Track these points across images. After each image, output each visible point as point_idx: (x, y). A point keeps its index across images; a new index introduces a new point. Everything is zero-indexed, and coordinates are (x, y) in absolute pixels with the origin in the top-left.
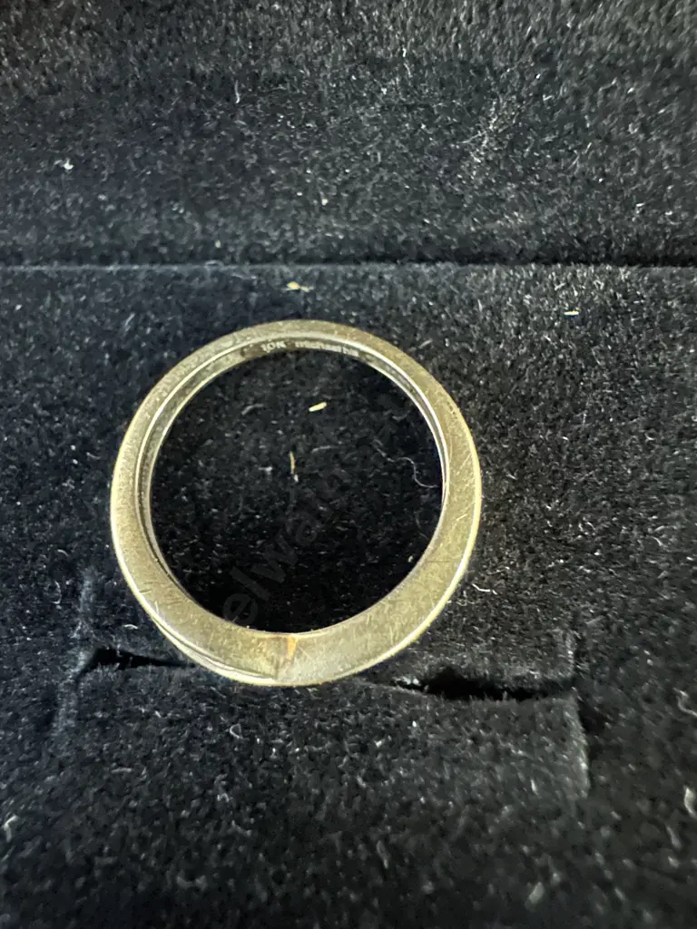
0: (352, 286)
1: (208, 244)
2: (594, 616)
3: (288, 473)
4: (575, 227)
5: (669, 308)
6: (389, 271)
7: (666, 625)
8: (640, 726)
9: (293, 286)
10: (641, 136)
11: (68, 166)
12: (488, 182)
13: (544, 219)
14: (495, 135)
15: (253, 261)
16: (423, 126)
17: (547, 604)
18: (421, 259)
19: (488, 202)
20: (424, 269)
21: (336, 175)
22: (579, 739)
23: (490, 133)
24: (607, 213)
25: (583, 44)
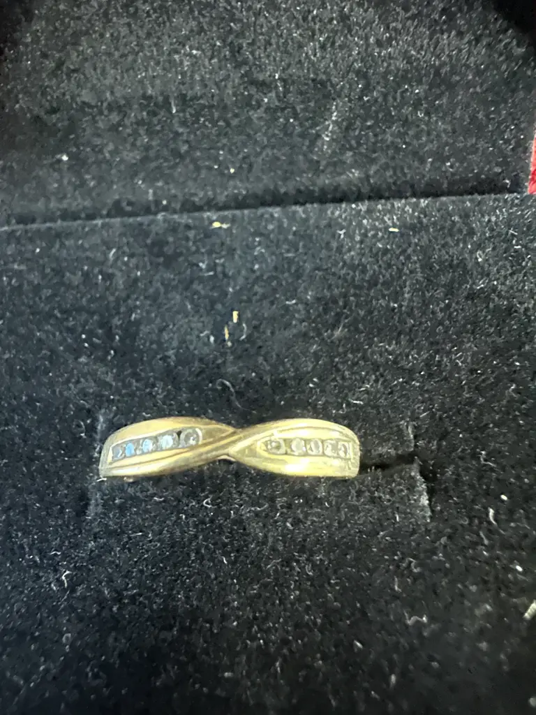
0: (254, 222)
1: (157, 202)
2: (424, 411)
3: (224, 340)
4: (391, 177)
5: (453, 222)
6: (276, 212)
7: (468, 413)
8: (459, 475)
9: (216, 225)
10: (427, 118)
11: (65, 158)
12: (334, 152)
13: (372, 172)
14: (335, 122)
15: (189, 211)
16: (291, 120)
17: (394, 406)
18: (296, 203)
19: (335, 164)
20: (299, 209)
21: (238, 153)
22: (422, 486)
23: (333, 122)
24: (410, 167)
25: (385, 64)
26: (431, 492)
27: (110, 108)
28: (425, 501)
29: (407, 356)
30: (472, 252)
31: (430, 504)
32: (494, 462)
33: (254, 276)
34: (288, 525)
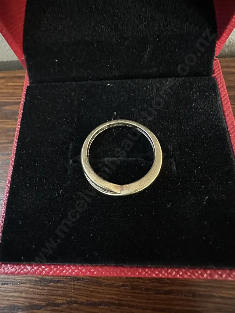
0: (121, 84)
1: (88, 77)
2: (175, 142)
4: (167, 71)
5: (187, 85)
7: (189, 143)
8: (186, 161)
9: (109, 85)
10: (179, 51)
11: (57, 61)
12: (148, 62)
13: (160, 69)
15: (99, 80)
16: (134, 50)
17: (166, 141)
18: (135, 78)
19: (148, 66)
20: (136, 80)
21: (116, 61)
22: (174, 164)
23: (148, 51)
24: (173, 68)
25: (166, 33)
26: (177, 166)
27: (73, 44)
28: (175, 168)
29: (171, 126)
30: (192, 95)
31: (176, 169)
32: (197, 157)
33: (121, 101)
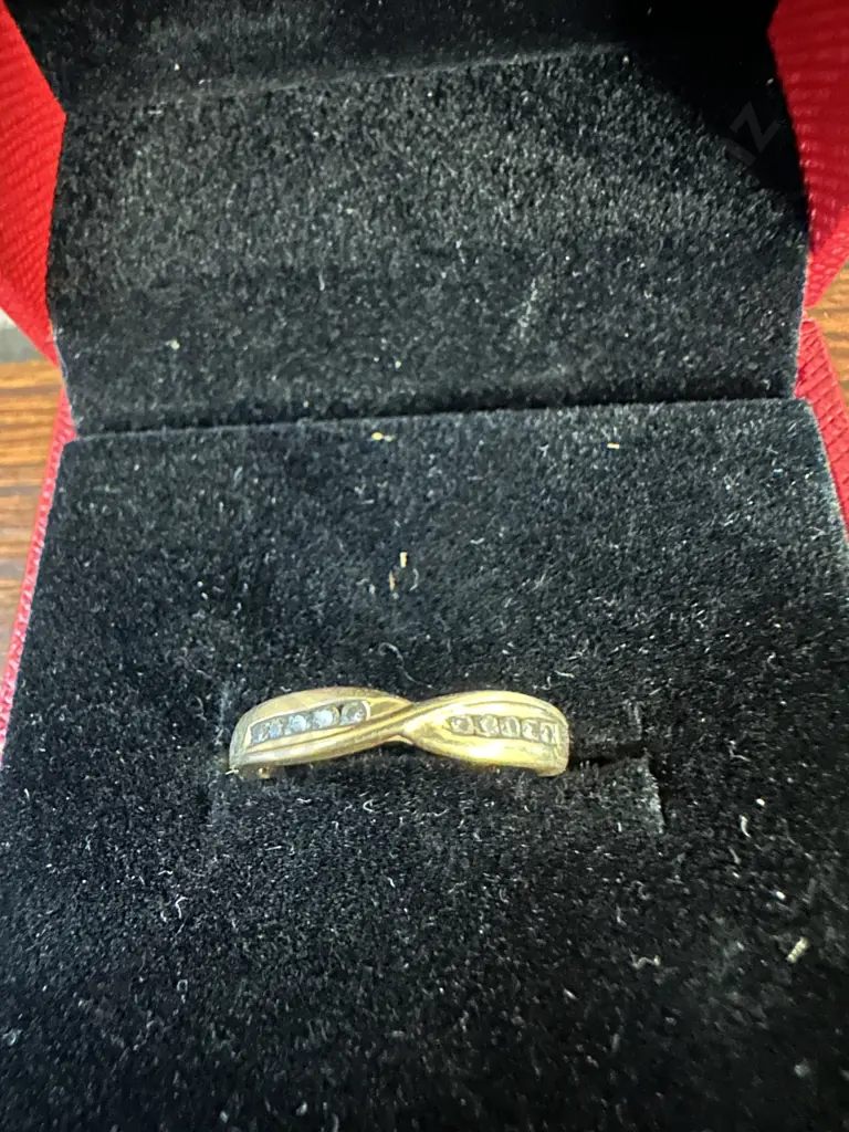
0: (428, 434)
1: (296, 404)
2: (654, 687)
3: (389, 592)
4: (610, 374)
5: (693, 435)
6: (458, 419)
7: (713, 690)
8: (700, 772)
9: (377, 437)
10: (656, 300)
11: (175, 345)
12: (533, 342)
13: (584, 368)
14: (535, 304)
15: (339, 418)
16: (477, 301)
17: (615, 680)
18: (483, 408)
19: (533, 357)
20: (487, 416)
21: (406, 343)
22: (653, 787)
23: (533, 303)
24: (635, 361)
25: (600, 230)
26: (664, 795)
27: (238, 283)
28: (655, 805)
29: (632, 614)
30: (718, 476)
31: (662, 810)
32: (749, 756)
33: (427, 505)
34: (476, 836)
